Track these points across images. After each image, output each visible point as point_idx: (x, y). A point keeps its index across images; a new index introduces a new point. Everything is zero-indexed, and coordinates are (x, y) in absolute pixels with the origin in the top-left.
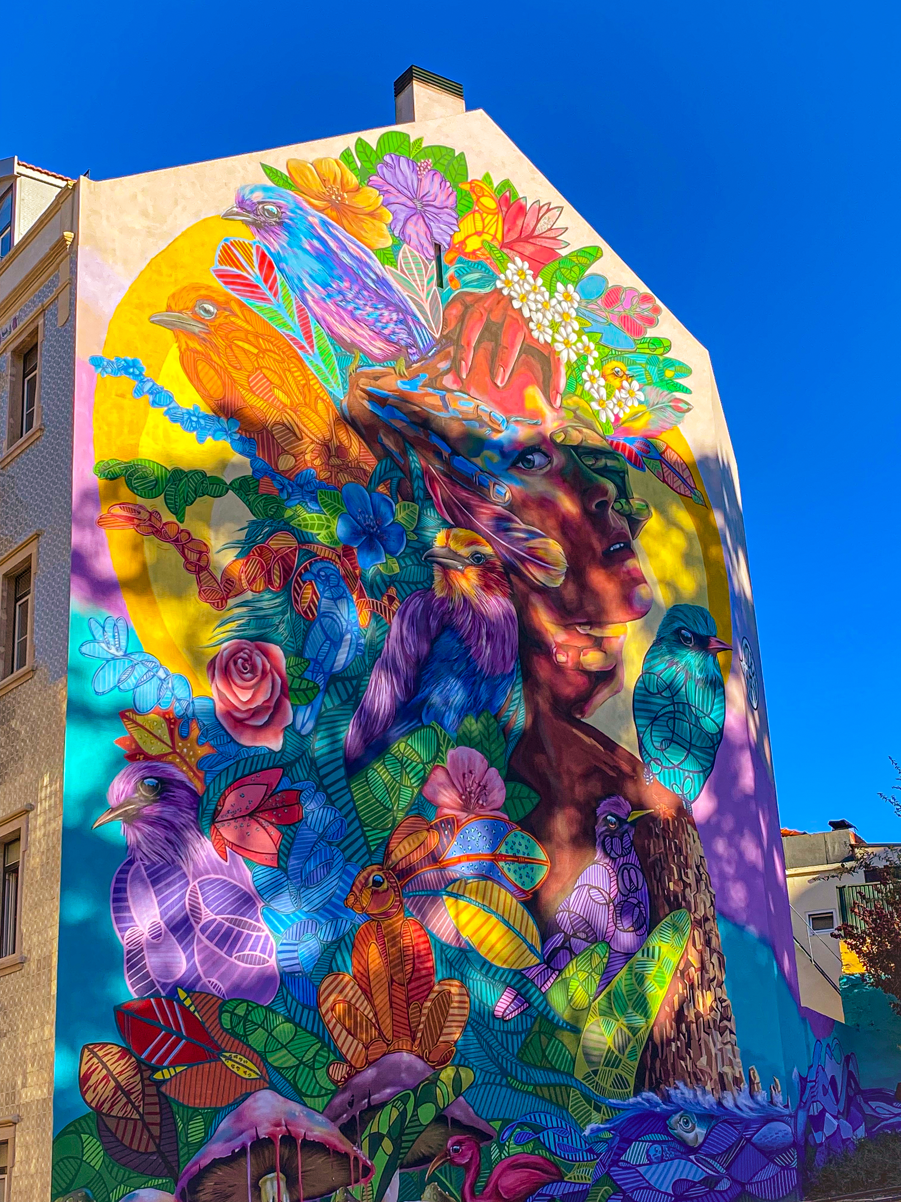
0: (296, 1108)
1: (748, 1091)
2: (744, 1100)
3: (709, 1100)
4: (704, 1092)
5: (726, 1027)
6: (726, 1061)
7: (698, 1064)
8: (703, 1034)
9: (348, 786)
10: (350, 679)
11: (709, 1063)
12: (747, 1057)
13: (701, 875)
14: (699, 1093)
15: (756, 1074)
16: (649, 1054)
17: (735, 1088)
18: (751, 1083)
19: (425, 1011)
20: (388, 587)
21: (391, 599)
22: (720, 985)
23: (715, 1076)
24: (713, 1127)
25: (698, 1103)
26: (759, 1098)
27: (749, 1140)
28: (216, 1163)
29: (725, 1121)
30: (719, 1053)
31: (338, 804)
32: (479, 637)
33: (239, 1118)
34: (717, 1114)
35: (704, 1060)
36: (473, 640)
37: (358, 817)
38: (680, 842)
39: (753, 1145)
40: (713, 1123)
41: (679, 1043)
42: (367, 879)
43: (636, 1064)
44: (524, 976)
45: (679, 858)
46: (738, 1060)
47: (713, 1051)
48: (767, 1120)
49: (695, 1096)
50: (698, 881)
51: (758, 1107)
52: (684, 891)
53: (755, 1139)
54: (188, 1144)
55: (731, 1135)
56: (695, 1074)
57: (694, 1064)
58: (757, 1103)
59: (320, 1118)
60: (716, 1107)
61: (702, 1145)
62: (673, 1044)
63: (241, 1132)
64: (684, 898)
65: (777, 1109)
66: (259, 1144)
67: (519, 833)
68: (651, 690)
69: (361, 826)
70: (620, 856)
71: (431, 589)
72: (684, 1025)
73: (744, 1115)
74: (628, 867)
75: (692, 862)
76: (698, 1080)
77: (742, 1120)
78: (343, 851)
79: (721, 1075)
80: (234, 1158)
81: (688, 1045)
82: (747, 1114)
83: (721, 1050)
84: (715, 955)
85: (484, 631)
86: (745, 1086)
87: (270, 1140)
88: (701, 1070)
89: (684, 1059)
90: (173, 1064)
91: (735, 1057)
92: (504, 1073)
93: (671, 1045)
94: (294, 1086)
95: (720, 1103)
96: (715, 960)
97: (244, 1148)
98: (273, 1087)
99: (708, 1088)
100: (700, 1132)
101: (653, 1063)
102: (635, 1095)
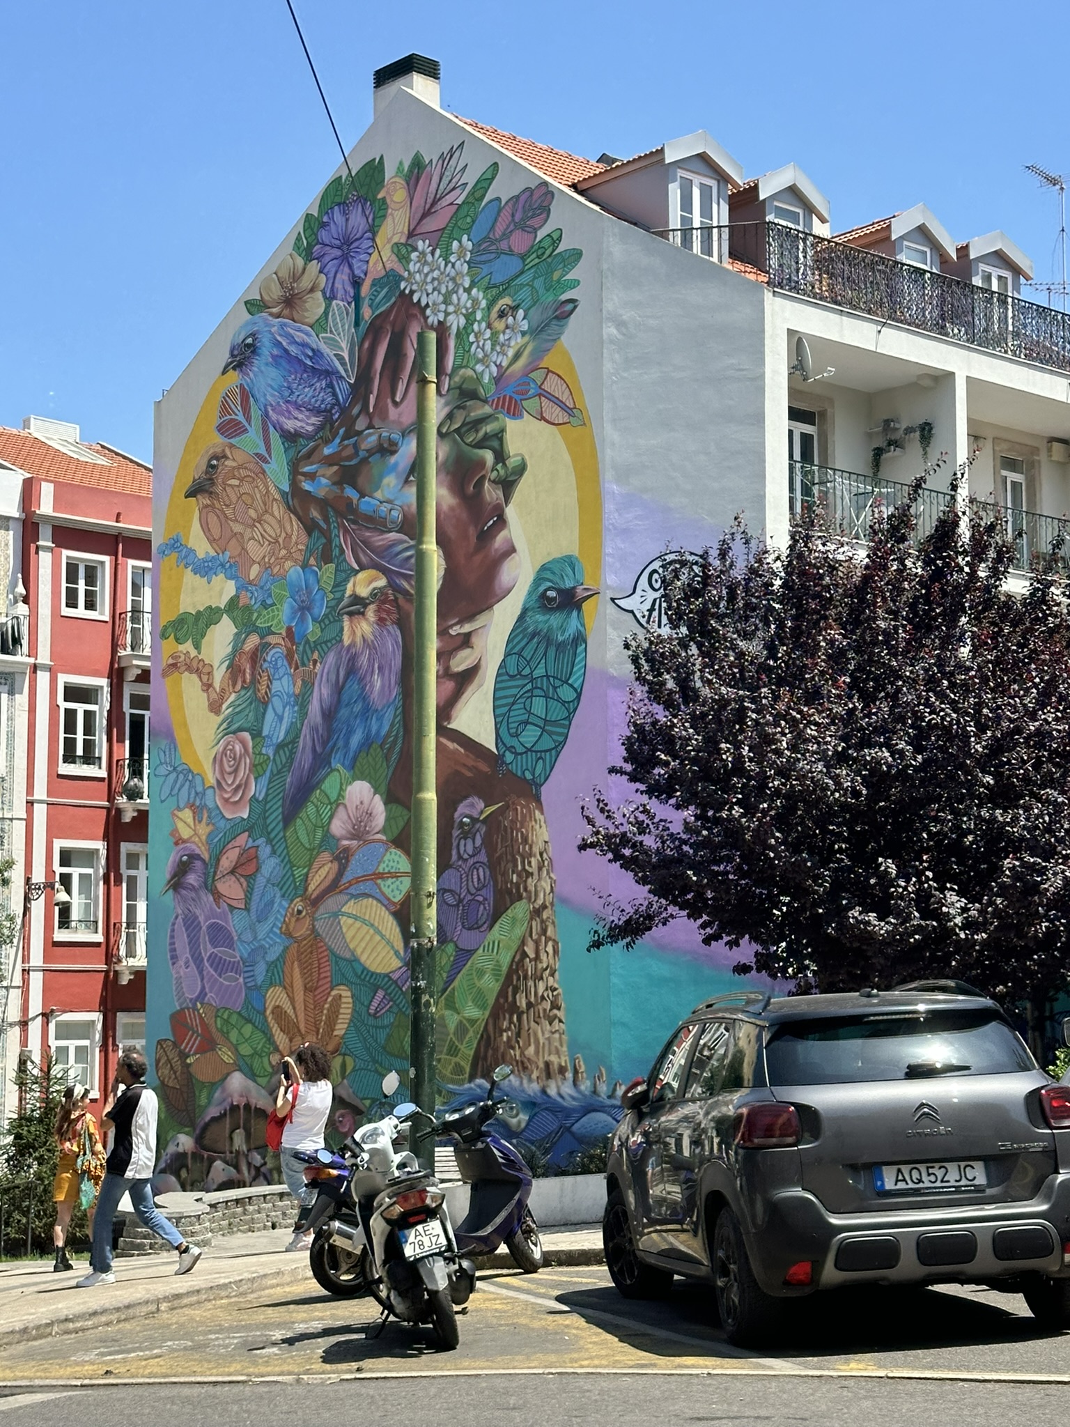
0: (251, 1084)
1: (571, 1079)
2: (567, 1089)
3: (533, 1088)
4: (530, 1080)
5: (556, 1016)
6: (553, 1049)
7: (526, 1053)
8: (532, 1023)
9: (284, 836)
10: (287, 745)
11: (537, 1052)
12: (574, 1047)
13: (543, 861)
14: (525, 1082)
15: (582, 1063)
16: (483, 1043)
17: (559, 1077)
18: (576, 1072)
19: (325, 1012)
20: (313, 652)
21: (315, 662)
22: (552, 974)
23: (541, 1065)
24: (535, 1115)
25: (523, 1091)
26: (583, 1088)
27: (568, 1129)
28: (214, 1119)
29: (547, 1109)
30: (547, 1043)
31: (278, 853)
32: (373, 671)
33: (224, 1090)
34: (539, 1101)
35: (531, 1051)
36: (368, 679)
37: (289, 861)
38: (527, 831)
39: (572, 1134)
40: (536, 1110)
41: (510, 1033)
42: (293, 910)
43: (472, 1053)
44: (390, 979)
45: (524, 848)
46: (565, 1049)
47: (541, 1042)
48: (589, 1109)
49: (521, 1083)
50: (540, 869)
51: (580, 1096)
52: (526, 881)
53: (575, 1128)
54: (199, 1106)
55: (550, 1123)
56: (522, 1063)
57: (522, 1054)
58: (579, 1091)
59: (263, 1092)
60: (539, 1094)
61: (523, 1130)
62: (505, 1034)
63: (224, 1100)
64: (526, 889)
65: (600, 1099)
66: (234, 1109)
67: (393, 850)
68: (511, 673)
69: (291, 868)
70: (471, 856)
71: (341, 641)
72: (515, 1016)
73: (565, 1104)
74: (478, 865)
75: (536, 850)
76: (525, 1068)
77: (563, 1109)
78: (281, 889)
79: (547, 1065)
80: (222, 1116)
81: (518, 1035)
82: (569, 1103)
83: (548, 1039)
84: (550, 944)
85: (376, 666)
86: (569, 1075)
87: (238, 1106)
88: (529, 1059)
89: (513, 1048)
90: (195, 1054)
91: (561, 1045)
92: (375, 1061)
93: (501, 1035)
94: (251, 1068)
95: (544, 1092)
96: (550, 949)
97: (225, 1110)
98: (240, 1070)
99: (534, 1076)
100: (524, 1117)
101: (486, 1052)
102: (470, 1081)
